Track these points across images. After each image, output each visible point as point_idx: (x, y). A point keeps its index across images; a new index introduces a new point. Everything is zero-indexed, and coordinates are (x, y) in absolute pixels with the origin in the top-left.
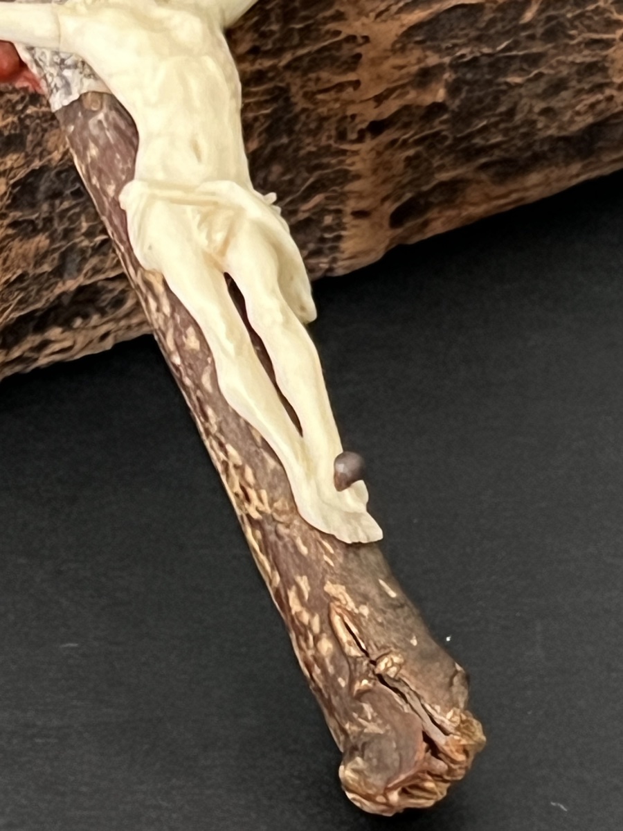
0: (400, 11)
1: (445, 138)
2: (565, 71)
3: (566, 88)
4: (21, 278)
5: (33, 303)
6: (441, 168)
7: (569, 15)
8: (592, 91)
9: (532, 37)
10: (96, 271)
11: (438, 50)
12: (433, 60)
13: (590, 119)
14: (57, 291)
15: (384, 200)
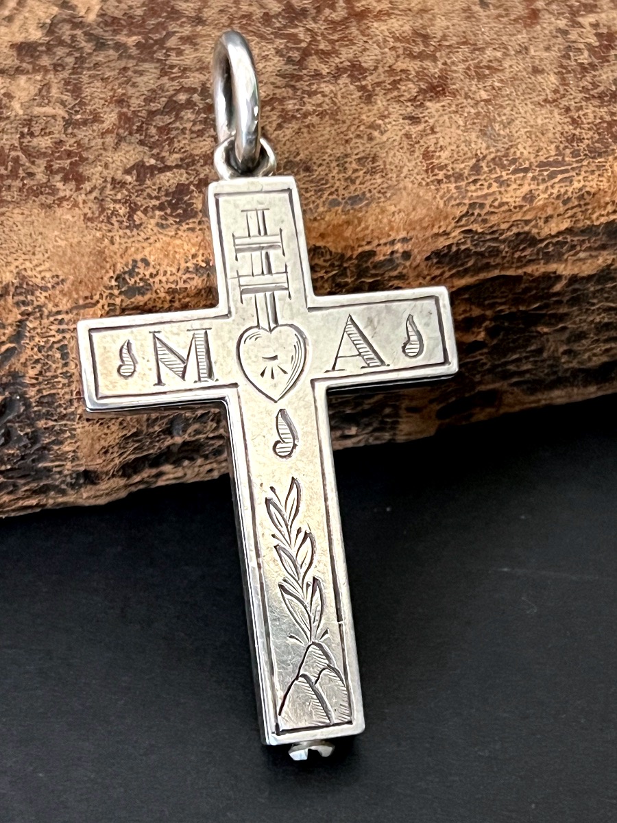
0: (452, 276)
1: (485, 364)
2: (585, 327)
3: (586, 338)
4: (135, 435)
5: (148, 449)
6: (480, 383)
7: (592, 289)
8: (606, 341)
9: (559, 302)
10: (197, 432)
11: (480, 305)
12: (476, 312)
13: (605, 359)
14: (167, 443)
15: (431, 402)
